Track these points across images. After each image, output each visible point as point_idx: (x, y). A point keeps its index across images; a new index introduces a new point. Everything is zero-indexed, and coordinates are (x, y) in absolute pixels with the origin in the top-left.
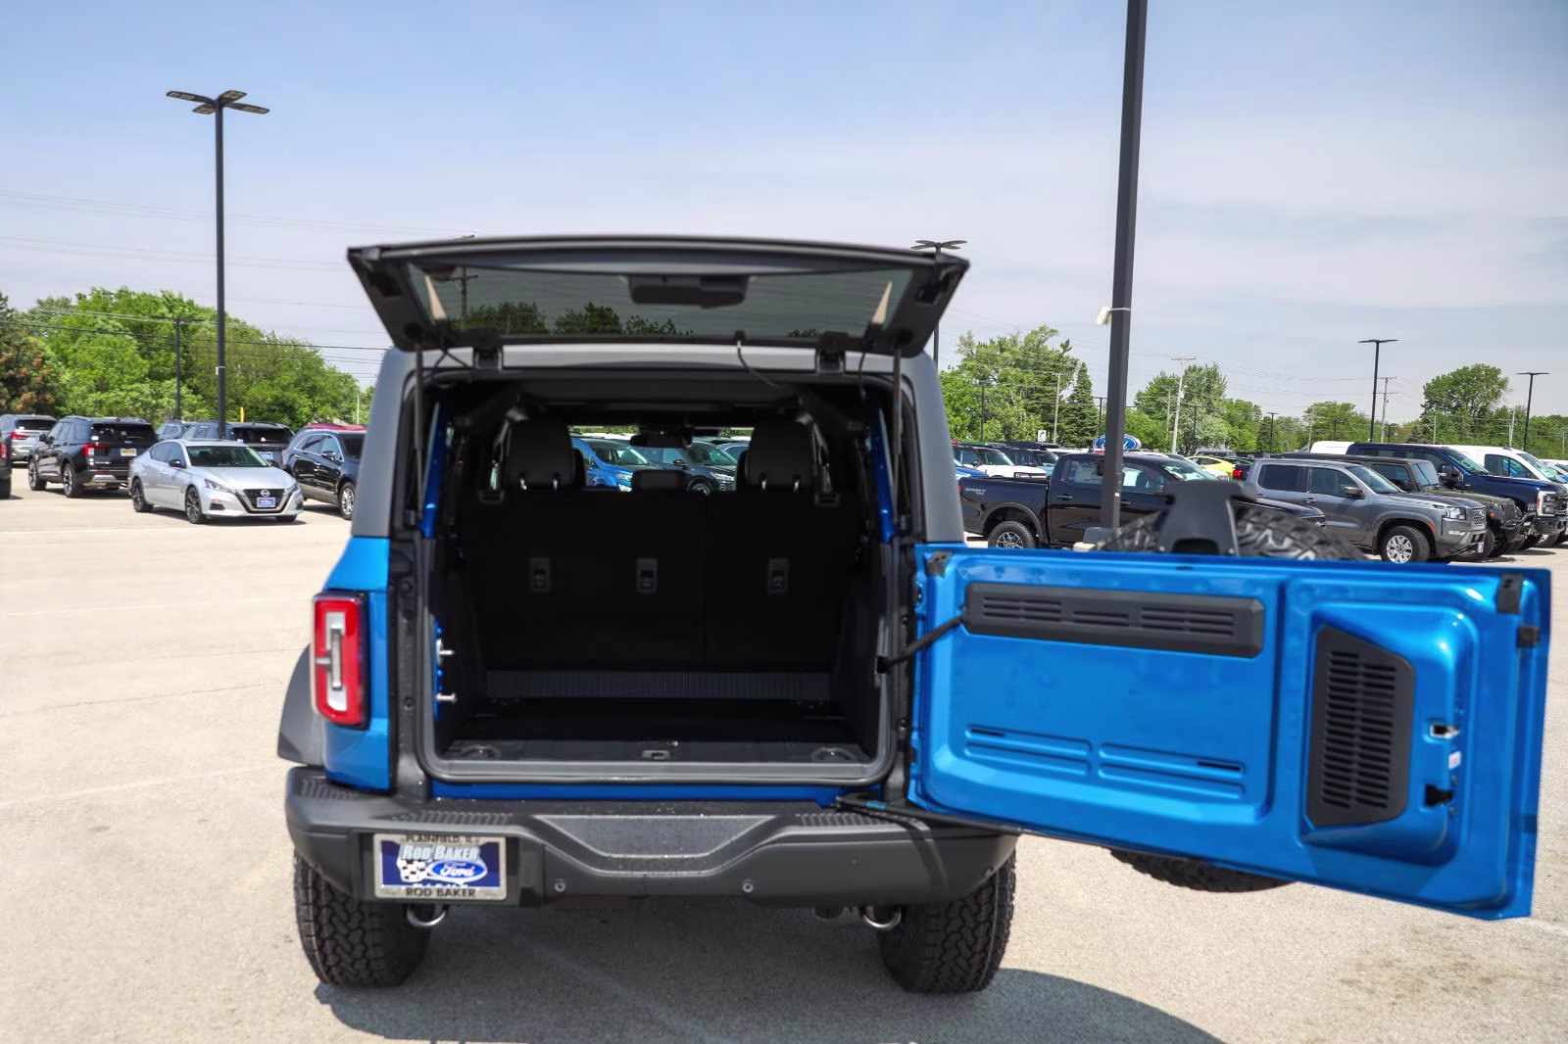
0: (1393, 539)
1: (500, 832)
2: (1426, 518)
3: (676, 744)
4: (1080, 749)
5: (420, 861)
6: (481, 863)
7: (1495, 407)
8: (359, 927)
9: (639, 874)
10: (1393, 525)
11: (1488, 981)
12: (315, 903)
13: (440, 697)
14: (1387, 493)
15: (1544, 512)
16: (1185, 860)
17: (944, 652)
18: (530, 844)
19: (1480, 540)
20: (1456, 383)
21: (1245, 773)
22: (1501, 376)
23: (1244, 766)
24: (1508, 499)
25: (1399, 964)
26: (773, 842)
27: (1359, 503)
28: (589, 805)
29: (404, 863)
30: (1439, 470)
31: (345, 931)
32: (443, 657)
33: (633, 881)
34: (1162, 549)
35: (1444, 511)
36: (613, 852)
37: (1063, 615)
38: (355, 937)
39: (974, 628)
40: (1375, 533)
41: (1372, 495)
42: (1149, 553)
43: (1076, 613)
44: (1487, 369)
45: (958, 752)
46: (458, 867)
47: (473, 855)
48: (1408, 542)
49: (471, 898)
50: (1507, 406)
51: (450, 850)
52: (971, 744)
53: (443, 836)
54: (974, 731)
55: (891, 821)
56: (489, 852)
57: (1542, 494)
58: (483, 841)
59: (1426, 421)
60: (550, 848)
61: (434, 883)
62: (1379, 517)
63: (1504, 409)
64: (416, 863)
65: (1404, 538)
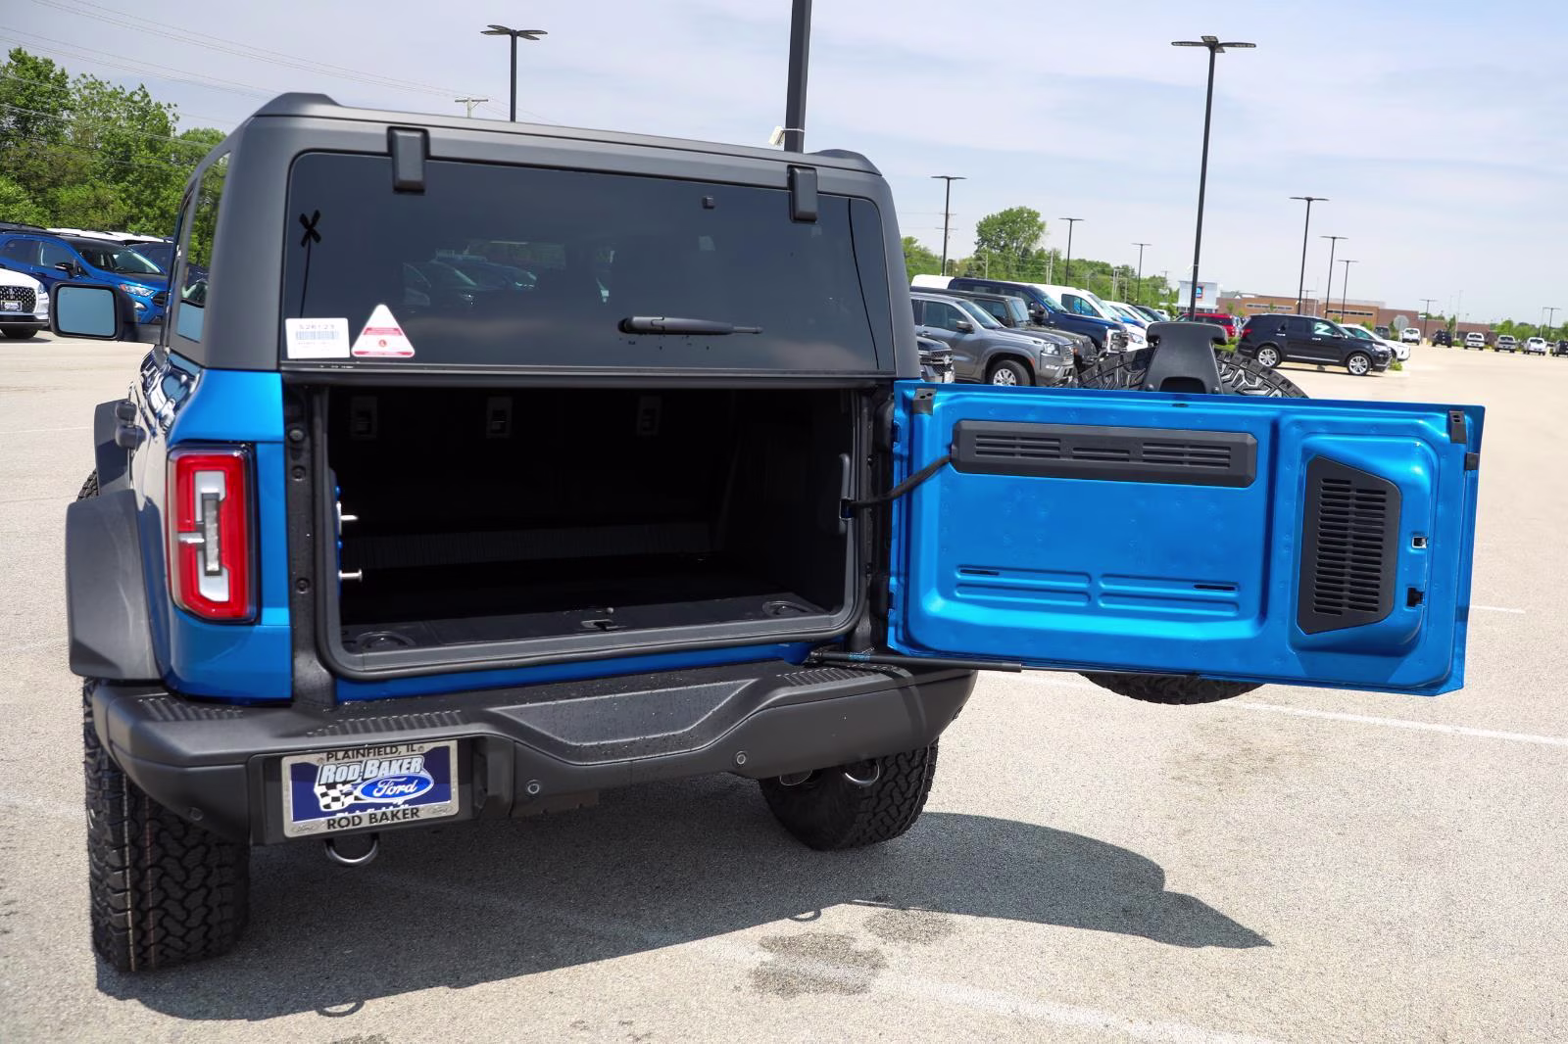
0: (999, 372)
1: (449, 734)
2: (1028, 354)
3: (611, 610)
4: (1080, 581)
5: (344, 783)
6: (425, 774)
7: (1035, 249)
8: (203, 885)
9: (625, 760)
10: (1001, 359)
11: (1271, 760)
12: (135, 865)
13: (342, 575)
14: (993, 328)
15: (1111, 349)
16: (1185, 676)
17: (930, 494)
18: (499, 743)
19: (1069, 374)
20: (1004, 223)
21: (1239, 590)
22: (1040, 220)
23: (1239, 587)
24: (1086, 337)
25: (1205, 758)
26: (768, 707)
27: (969, 337)
28: (543, 690)
29: (323, 789)
30: (1029, 308)
31: (180, 894)
32: (345, 523)
33: (620, 770)
34: (1151, 386)
35: (1039, 344)
36: (584, 741)
37: (1063, 451)
38: (195, 900)
39: (962, 467)
40: (983, 367)
41: (981, 330)
42: (1134, 390)
43: (1075, 449)
44: (1029, 212)
45: (947, 595)
46: (396, 784)
47: (416, 766)
48: (1013, 375)
49: (415, 818)
50: (1045, 248)
51: (385, 764)
52: (962, 585)
53: (377, 748)
54: (963, 572)
55: (875, 672)
56: (436, 761)
57: (1110, 333)
58: (428, 747)
59: (979, 258)
60: (522, 745)
61: (364, 807)
62: (986, 352)
63: (1042, 250)
64: (340, 787)
65: (1009, 372)
